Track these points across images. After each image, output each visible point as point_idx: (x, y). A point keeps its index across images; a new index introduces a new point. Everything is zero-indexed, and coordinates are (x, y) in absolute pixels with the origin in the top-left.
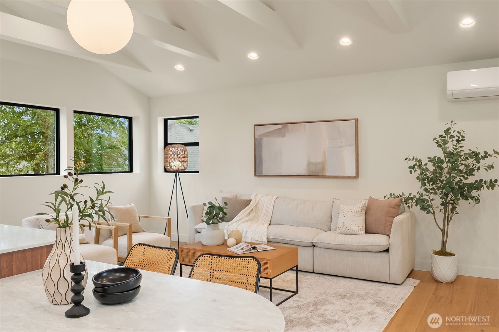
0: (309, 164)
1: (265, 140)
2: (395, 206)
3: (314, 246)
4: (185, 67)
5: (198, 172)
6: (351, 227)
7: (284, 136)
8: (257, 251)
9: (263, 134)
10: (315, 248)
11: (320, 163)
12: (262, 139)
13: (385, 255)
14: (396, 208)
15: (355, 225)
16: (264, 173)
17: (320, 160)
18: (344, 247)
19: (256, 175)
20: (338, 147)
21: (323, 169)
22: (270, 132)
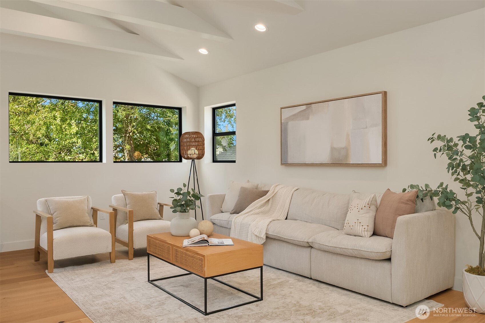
0: (333, 149)
1: (291, 124)
2: (407, 201)
3: (312, 247)
4: (208, 51)
5: (234, 162)
6: (354, 226)
7: (308, 119)
8: (209, 245)
9: (288, 118)
10: (312, 250)
11: (343, 148)
12: (287, 123)
13: (386, 265)
14: (409, 204)
15: (359, 224)
16: (290, 161)
17: (343, 145)
18: (338, 251)
19: (282, 164)
20: (362, 128)
21: (347, 156)
22: (294, 115)
